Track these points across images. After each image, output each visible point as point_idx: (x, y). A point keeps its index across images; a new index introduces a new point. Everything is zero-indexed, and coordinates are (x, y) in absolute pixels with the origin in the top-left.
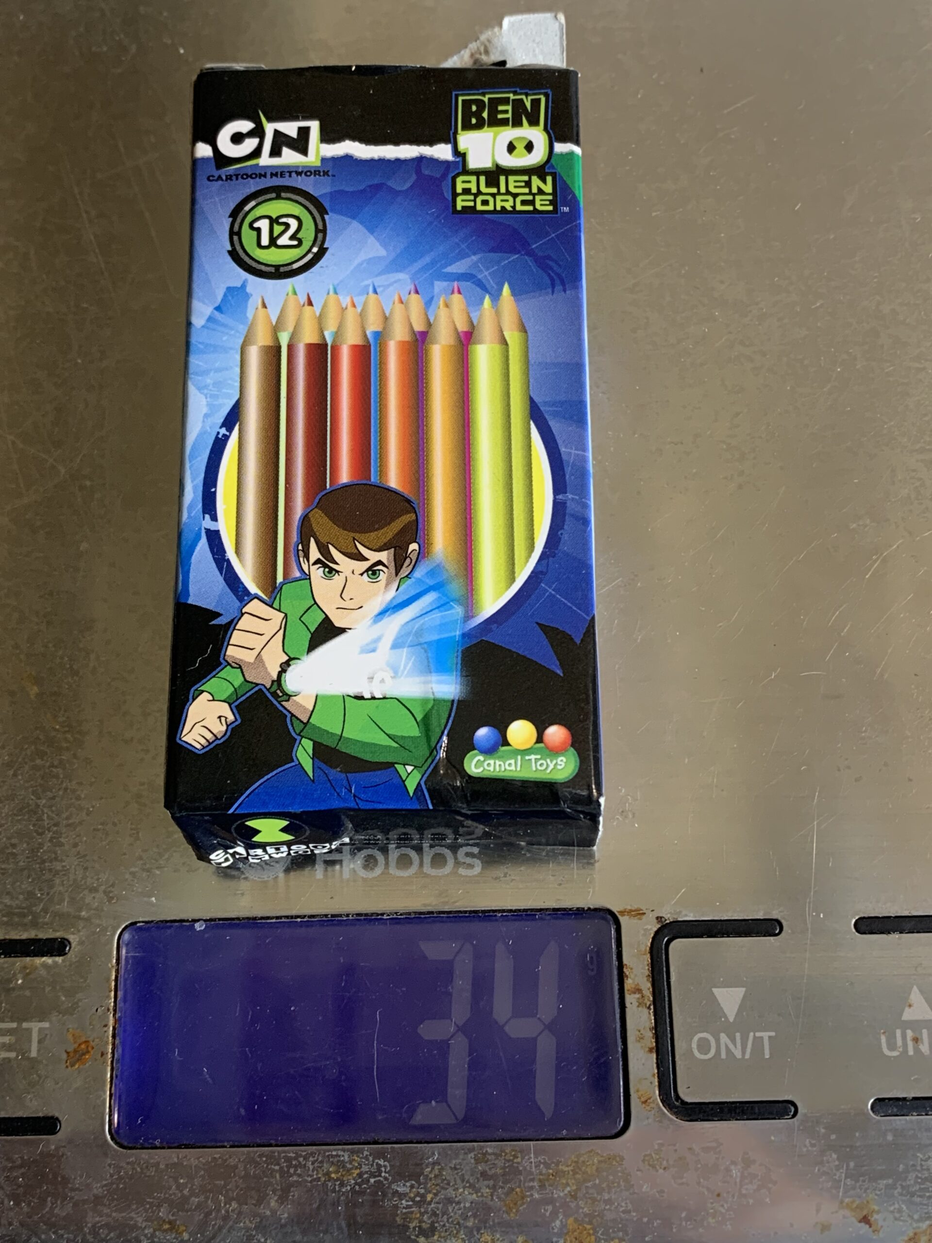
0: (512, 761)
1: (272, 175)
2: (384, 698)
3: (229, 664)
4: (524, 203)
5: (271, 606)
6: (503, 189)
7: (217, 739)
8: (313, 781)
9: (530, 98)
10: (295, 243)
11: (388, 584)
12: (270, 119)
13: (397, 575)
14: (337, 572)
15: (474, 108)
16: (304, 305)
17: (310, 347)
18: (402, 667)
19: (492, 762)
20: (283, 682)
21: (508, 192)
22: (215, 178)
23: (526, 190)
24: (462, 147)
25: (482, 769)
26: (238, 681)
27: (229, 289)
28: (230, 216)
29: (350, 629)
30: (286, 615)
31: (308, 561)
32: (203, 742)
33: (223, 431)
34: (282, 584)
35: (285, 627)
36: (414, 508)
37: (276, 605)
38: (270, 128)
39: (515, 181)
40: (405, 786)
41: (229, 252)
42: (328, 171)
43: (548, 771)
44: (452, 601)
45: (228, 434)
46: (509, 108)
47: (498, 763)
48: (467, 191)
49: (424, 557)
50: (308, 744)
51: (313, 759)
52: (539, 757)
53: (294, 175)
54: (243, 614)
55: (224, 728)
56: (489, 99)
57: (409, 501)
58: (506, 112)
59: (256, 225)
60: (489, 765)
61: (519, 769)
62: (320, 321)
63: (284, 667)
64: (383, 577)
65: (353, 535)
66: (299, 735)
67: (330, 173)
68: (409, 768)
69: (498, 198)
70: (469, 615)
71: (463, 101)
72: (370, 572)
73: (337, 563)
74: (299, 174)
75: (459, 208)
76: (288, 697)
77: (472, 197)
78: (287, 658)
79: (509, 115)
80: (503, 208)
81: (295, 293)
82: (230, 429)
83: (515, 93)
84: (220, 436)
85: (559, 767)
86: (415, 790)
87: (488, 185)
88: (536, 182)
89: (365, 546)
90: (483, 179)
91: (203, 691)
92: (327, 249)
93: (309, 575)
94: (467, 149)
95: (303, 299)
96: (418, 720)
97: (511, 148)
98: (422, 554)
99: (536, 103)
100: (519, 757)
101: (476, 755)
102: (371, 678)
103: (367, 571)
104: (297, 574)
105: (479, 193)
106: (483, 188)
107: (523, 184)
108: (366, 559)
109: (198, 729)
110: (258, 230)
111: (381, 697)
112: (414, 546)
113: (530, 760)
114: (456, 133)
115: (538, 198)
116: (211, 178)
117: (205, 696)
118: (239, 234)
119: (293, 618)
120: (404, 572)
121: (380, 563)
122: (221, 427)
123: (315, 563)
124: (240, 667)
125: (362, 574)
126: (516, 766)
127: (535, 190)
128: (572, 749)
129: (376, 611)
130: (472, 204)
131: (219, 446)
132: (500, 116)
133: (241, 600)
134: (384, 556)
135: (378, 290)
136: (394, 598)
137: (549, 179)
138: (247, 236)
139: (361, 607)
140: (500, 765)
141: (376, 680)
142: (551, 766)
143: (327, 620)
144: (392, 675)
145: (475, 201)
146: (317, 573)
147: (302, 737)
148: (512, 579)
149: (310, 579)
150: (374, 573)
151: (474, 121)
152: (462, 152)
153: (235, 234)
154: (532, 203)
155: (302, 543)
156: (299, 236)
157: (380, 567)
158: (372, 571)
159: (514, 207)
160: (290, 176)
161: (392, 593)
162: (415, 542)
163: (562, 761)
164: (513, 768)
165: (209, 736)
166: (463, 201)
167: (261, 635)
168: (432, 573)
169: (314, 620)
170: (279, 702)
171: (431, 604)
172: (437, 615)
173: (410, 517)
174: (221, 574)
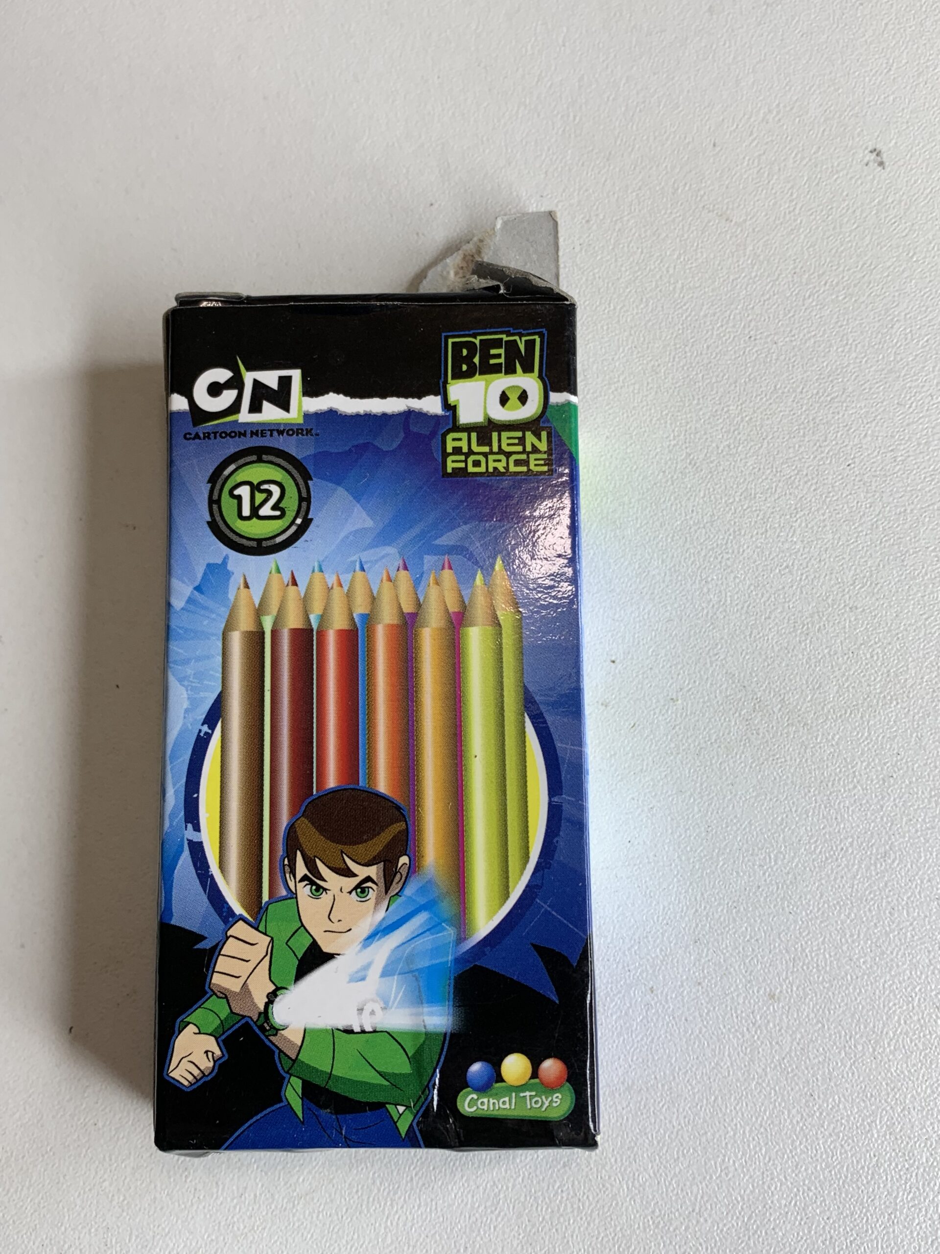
0: (507, 1099)
1: (252, 433)
2: (375, 1031)
3: (215, 994)
4: (517, 463)
5: (257, 929)
6: (495, 448)
7: (204, 1075)
8: (303, 1123)
9: (524, 339)
10: (278, 513)
11: (377, 903)
12: (249, 369)
13: (386, 892)
14: (325, 890)
15: (465, 352)
16: (288, 585)
17: (295, 632)
18: (393, 995)
19: (485, 1100)
20: (270, 1014)
21: (501, 451)
22: (192, 436)
23: (520, 448)
24: (452, 399)
25: (475, 1108)
26: (224, 1013)
27: (209, 565)
28: (209, 482)
29: (338, 955)
30: (272, 939)
31: (295, 878)
32: (190, 1078)
33: (205, 728)
34: (268, 904)
35: (271, 952)
36: (404, 816)
37: (261, 928)
38: (249, 377)
39: (508, 438)
40: (397, 1128)
41: (208, 523)
42: (311, 429)
43: (543, 1109)
44: (444, 922)
45: (210, 731)
46: (502, 351)
47: (492, 1101)
48: (457, 451)
49: (415, 872)
50: (296, 1083)
51: (302, 1099)
52: (533, 1093)
53: (275, 434)
54: (228, 938)
55: (211, 1064)
56: (481, 341)
57: (398, 808)
58: (498, 356)
59: (236, 492)
60: (482, 1103)
61: (513, 1107)
62: (305, 602)
63: (272, 997)
64: (372, 895)
65: (340, 847)
66: (287, 1072)
67: (313, 432)
68: (401, 1109)
69: (491, 458)
70: (461, 938)
71: (453, 343)
72: (359, 890)
73: (324, 880)
74: (281, 433)
75: (449, 470)
76: (276, 1030)
77: (463, 458)
78: (273, 988)
79: (502, 360)
80: (495, 469)
81: (278, 571)
82: (213, 728)
83: (509, 334)
84: (202, 734)
85: (555, 1105)
86: (408, 1130)
87: (479, 444)
88: (530, 438)
89: (353, 860)
90: (474, 435)
91: (189, 1023)
92: (311, 520)
93: (296, 894)
94: (458, 400)
95: (287, 578)
96: (410, 1055)
97: (504, 399)
98: (414, 868)
99: (530, 345)
100: (514, 1094)
101: (469, 1093)
102: (361, 1010)
103: (355, 888)
104: (284, 893)
105: (471, 452)
106: (475, 448)
107: (516, 441)
108: (355, 875)
109: (185, 1064)
110: (239, 498)
111: (371, 1030)
112: (404, 860)
113: (525, 1097)
114: (446, 382)
115: (532, 457)
116: (188, 436)
117: (191, 1028)
118: (218, 502)
119: (279, 943)
120: (395, 889)
121: (368, 879)
122: (203, 725)
123: (301, 880)
124: (226, 997)
125: (350, 893)
126: (510, 1104)
127: (529, 448)
128: (568, 1084)
129: (365, 935)
130: (462, 465)
131: (201, 745)
132: (492, 362)
133: (225, 921)
134: (372, 871)
135: (365, 567)
136: (384, 919)
137: (544, 434)
138: (228, 505)
139: (350, 930)
140: (494, 1103)
141: (366, 1012)
142: (547, 1104)
143: (314, 945)
144: (383, 1006)
145: (466, 461)
146: (304, 891)
147: (291, 1075)
148: (506, 896)
149: (296, 898)
150: (363, 891)
151: (464, 367)
152: (453, 404)
153: (214, 502)
154: (526, 463)
155: (288, 856)
156: (281, 505)
157: (369, 884)
158: (361, 889)
159: (507, 468)
160: (271, 435)
161: (381, 914)
162: (405, 854)
163: (557, 1097)
164: (507, 1106)
165: (196, 1072)
166: (453, 461)
167: (247, 961)
168: (422, 890)
169: (301, 945)
170: (267, 1037)
171: (421, 926)
172: (429, 938)
173: (399, 826)
174: (205, 891)
